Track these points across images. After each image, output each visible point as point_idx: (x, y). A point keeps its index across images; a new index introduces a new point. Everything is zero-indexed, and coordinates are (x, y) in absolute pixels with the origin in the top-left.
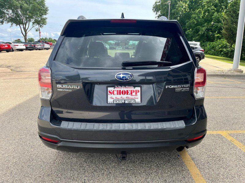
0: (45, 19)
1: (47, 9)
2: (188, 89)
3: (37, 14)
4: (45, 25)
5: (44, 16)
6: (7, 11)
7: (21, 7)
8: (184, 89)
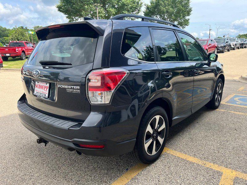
0: (188, 20)
1: (190, 9)
2: (79, 91)
3: (180, 16)
4: (187, 26)
5: (187, 18)
6: (156, 17)
7: (167, 12)
8: (74, 90)
